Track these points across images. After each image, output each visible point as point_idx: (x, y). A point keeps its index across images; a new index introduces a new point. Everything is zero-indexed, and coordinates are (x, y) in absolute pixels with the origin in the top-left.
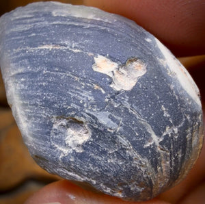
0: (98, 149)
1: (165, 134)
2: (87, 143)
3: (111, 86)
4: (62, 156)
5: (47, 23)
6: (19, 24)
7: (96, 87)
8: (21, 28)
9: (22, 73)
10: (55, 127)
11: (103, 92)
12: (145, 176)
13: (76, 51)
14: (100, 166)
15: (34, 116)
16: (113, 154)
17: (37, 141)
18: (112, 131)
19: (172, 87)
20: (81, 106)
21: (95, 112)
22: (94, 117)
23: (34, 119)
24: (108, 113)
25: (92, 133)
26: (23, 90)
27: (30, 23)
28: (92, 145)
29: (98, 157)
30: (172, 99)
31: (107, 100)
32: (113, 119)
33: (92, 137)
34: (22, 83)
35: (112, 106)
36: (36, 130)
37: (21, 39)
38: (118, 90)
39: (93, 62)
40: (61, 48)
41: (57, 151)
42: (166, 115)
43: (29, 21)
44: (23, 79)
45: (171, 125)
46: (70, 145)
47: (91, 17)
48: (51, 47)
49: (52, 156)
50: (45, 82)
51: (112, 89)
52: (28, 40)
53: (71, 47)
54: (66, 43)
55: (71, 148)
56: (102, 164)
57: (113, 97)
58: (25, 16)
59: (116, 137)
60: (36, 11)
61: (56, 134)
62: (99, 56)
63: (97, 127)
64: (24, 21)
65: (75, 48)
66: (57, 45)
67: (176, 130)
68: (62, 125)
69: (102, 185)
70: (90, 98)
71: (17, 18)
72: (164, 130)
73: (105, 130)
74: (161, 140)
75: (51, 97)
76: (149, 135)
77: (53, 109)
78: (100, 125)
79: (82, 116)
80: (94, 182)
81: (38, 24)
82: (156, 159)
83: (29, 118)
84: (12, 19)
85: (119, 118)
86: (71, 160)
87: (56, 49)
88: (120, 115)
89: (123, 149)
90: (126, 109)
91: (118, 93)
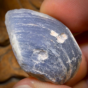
0: (50, 62)
1: (72, 60)
2: (46, 60)
3: (57, 41)
4: (35, 64)
5: (30, 16)
6: (17, 15)
7: (51, 40)
8: (18, 16)
9: (20, 32)
10: (34, 53)
11: (54, 42)
12: (65, 74)
13: (43, 27)
14: (50, 68)
15: (25, 49)
16: (55, 65)
17: (25, 58)
18: (57, 56)
19: (75, 44)
20: (46, 46)
21: (51, 49)
22: (50, 51)
23: (24, 49)
24: (55, 50)
25: (49, 56)
26: (20, 38)
27: (23, 15)
28: (48, 61)
29: (50, 65)
30: (75, 48)
31: (55, 45)
32: (57, 52)
33: (49, 58)
34: (20, 36)
35: (57, 47)
36: (25, 54)
37: (19, 20)
38: (59, 42)
39: (50, 32)
40: (37, 26)
41: (33, 62)
42: (73, 53)
43: (22, 14)
44: (20, 35)
45: (74, 57)
46: (39, 60)
47: (47, 17)
48: (33, 25)
49: (31, 64)
50: (31, 36)
51: (57, 42)
52: (22, 21)
53: (41, 26)
54: (39, 24)
55: (39, 61)
56: (51, 68)
57: (57, 45)
58: (20, 13)
59: (58, 58)
60: (24, 11)
61: (34, 56)
62: (52, 30)
63: (51, 54)
64: (20, 14)
65: (43, 26)
66: (35, 24)
67: (75, 59)
68: (37, 53)
69: (49, 76)
70: (49, 44)
71: (16, 13)
72: (72, 58)
73: (54, 56)
74: (71, 62)
75: (34, 42)
76: (68, 59)
77: (35, 46)
78: (53, 53)
79: (46, 50)
80: (47, 75)
81: (26, 16)
82: (69, 68)
83: (22, 49)
84: (14, 13)
85: (59, 52)
86: (39, 66)
87: (35, 26)
88: (59, 51)
89: (59, 63)
90: (61, 49)
91: (59, 43)
